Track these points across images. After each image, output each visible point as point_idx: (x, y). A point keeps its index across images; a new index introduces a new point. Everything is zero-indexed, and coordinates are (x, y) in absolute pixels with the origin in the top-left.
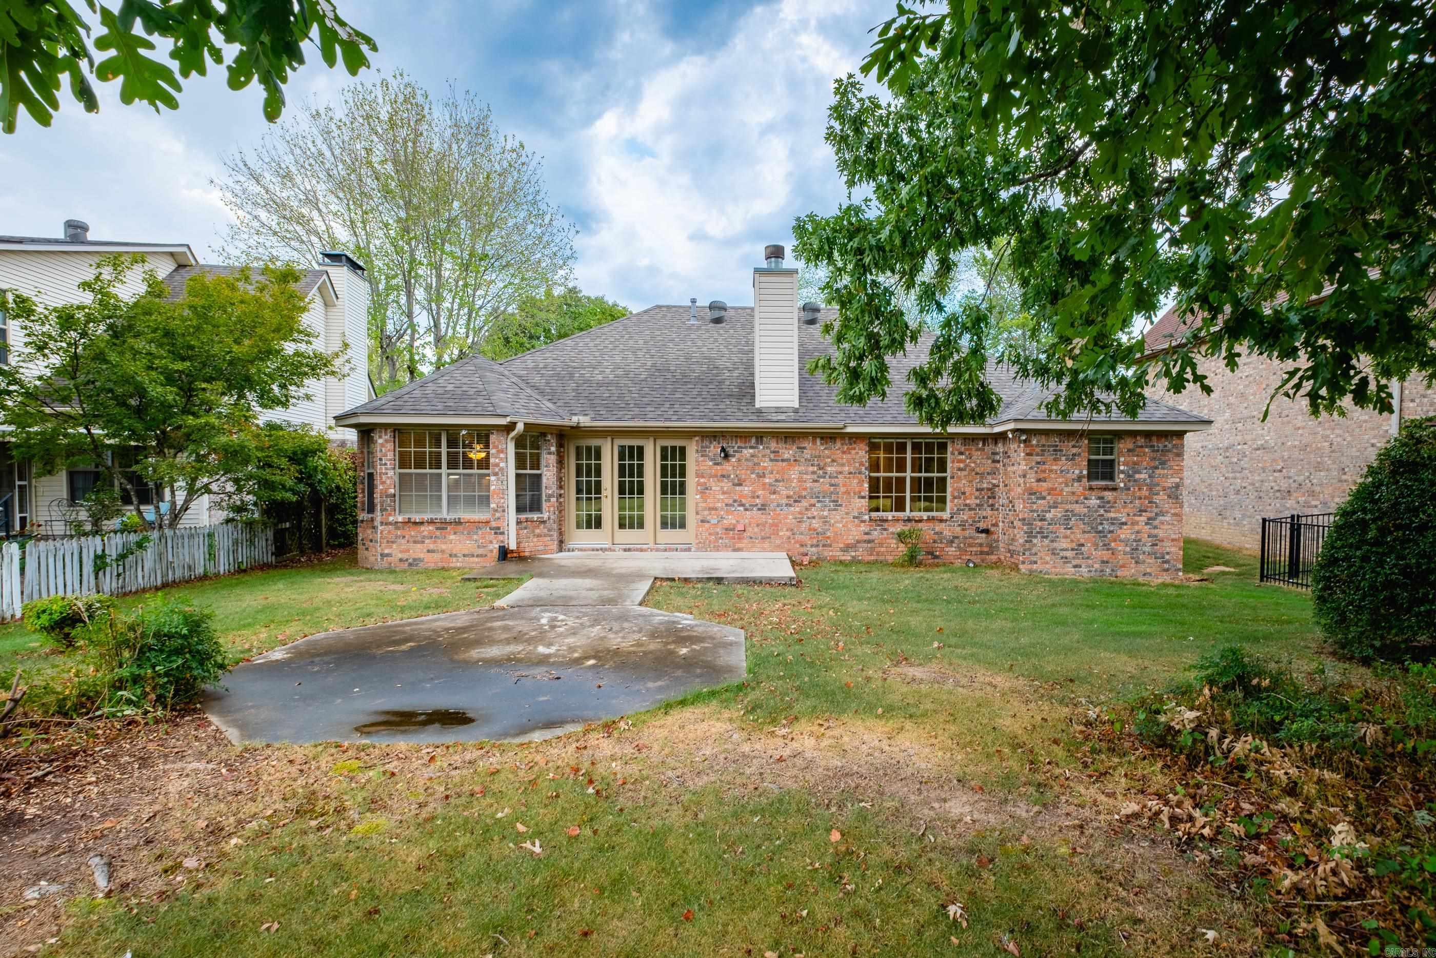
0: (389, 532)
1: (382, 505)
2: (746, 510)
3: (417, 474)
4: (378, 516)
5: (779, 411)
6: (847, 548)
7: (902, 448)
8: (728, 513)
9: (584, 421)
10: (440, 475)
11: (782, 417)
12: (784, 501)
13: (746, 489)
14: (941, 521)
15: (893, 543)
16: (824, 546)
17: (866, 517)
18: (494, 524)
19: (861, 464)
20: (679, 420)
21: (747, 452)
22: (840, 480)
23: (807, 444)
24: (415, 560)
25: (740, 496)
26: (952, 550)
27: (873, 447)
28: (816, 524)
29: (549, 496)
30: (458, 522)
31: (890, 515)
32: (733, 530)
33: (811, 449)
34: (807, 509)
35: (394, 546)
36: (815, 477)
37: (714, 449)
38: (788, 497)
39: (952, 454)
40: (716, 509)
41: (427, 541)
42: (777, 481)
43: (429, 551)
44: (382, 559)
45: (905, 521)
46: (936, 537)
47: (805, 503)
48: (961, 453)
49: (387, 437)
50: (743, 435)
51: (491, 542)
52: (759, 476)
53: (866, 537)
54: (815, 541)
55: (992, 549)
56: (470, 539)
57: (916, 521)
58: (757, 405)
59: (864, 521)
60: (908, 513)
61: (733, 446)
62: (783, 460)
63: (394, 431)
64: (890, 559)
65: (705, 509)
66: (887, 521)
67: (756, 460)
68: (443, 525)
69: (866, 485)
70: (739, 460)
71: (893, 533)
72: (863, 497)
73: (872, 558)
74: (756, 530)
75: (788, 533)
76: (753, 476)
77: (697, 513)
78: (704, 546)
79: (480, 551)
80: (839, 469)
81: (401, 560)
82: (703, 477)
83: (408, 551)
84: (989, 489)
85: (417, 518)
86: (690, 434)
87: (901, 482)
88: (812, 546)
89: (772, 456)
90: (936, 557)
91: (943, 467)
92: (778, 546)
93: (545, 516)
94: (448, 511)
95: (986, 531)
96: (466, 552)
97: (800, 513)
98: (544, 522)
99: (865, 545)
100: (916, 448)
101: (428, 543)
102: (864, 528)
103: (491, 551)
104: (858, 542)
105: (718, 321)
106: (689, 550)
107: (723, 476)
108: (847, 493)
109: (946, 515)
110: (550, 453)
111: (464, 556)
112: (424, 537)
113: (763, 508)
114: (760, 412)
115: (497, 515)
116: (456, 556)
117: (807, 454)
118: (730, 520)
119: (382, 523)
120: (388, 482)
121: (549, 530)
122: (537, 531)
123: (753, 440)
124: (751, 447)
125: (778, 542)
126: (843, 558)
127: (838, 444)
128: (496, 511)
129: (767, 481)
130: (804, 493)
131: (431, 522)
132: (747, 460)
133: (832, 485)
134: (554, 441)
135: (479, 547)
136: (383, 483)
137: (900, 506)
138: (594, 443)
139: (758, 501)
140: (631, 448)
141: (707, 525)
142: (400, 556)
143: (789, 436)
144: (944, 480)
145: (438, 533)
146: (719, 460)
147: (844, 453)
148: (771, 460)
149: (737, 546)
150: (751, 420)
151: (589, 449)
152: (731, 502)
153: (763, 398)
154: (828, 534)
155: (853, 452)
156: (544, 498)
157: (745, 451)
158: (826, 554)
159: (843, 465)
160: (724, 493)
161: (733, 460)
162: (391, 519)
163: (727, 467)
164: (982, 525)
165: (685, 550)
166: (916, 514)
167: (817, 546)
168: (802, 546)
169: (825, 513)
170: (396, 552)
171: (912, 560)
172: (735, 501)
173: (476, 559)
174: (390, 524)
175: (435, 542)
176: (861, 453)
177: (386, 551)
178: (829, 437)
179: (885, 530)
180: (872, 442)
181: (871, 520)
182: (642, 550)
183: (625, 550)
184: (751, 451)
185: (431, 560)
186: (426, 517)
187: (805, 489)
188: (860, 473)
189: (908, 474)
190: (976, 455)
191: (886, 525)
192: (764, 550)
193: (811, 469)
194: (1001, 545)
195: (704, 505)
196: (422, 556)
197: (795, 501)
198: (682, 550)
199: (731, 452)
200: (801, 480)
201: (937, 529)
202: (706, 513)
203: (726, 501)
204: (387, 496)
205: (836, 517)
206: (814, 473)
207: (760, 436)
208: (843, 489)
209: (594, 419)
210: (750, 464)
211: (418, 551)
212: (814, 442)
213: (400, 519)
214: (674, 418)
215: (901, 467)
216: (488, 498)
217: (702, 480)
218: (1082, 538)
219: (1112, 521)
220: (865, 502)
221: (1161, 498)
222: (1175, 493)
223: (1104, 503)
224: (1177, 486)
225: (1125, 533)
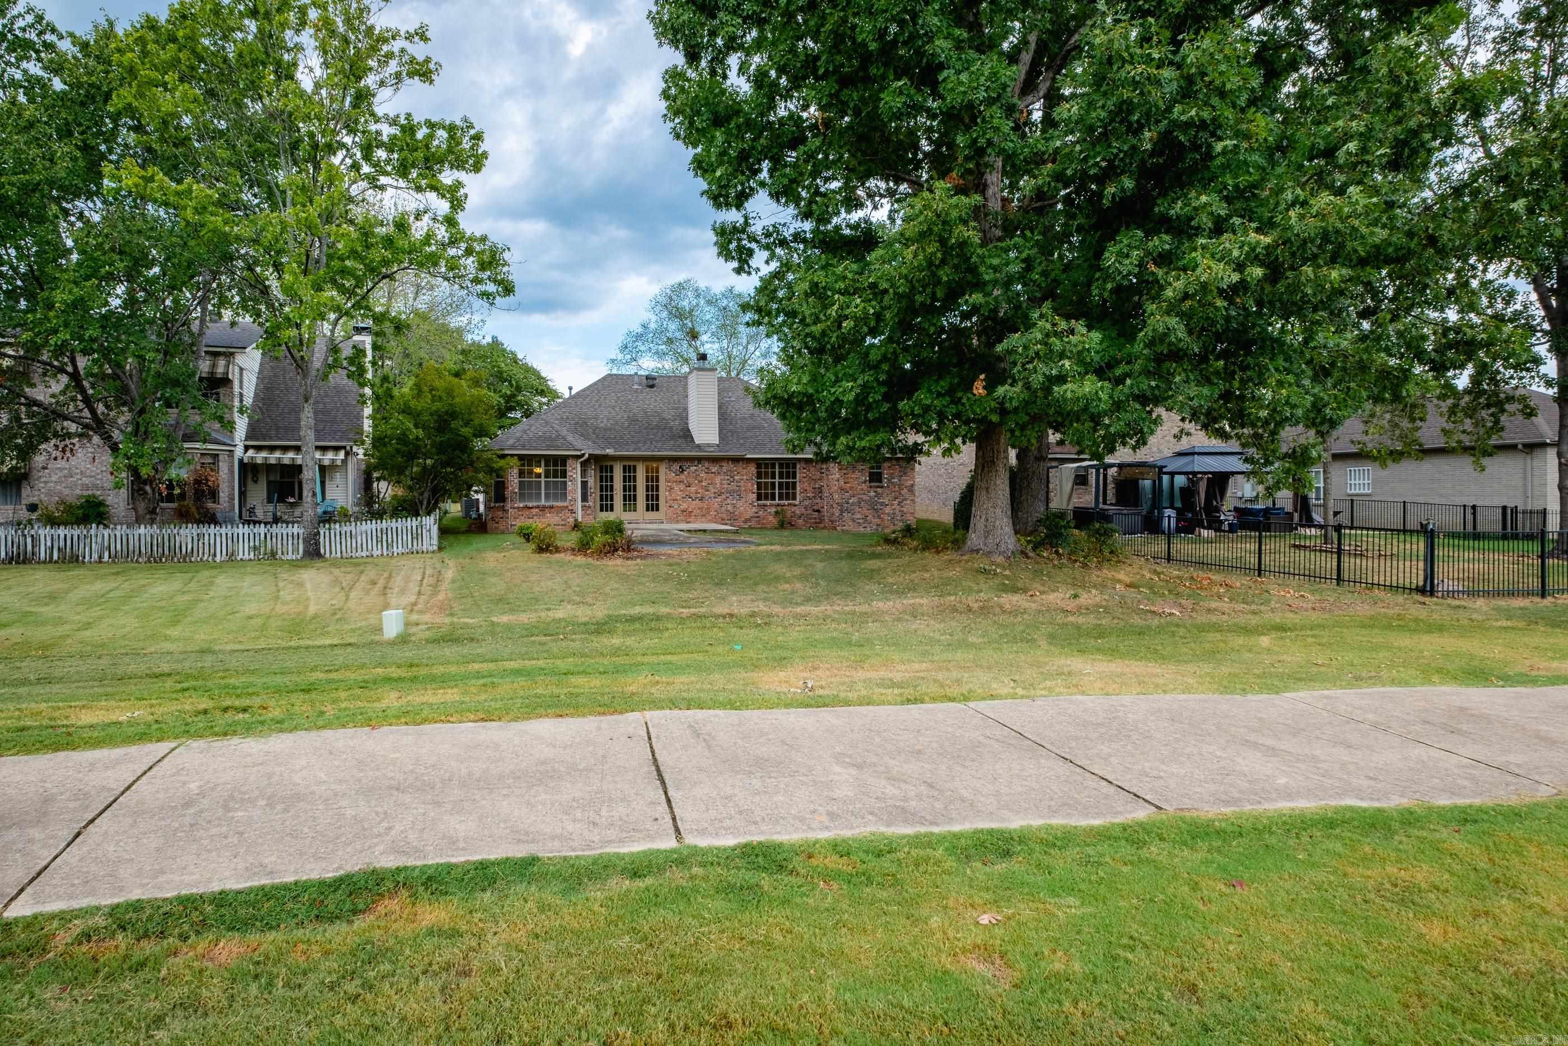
0: (515, 513)
1: (511, 498)
2: (693, 500)
3: (528, 481)
4: (508, 504)
5: (709, 445)
6: (746, 521)
7: (773, 466)
8: (683, 502)
9: (608, 452)
10: (541, 481)
11: (710, 449)
12: (713, 495)
13: (693, 489)
14: (794, 505)
15: (771, 518)
16: (734, 520)
17: (756, 504)
18: (570, 508)
19: (753, 475)
20: (656, 451)
21: (693, 468)
22: (742, 484)
23: (724, 464)
25: (690, 493)
26: (801, 521)
27: (759, 466)
28: (730, 508)
29: (591, 493)
30: (551, 507)
31: (768, 503)
32: (686, 511)
33: (726, 466)
34: (725, 500)
35: (518, 520)
36: (729, 482)
37: (676, 467)
38: (715, 493)
39: (799, 469)
40: (676, 500)
41: (535, 517)
42: (709, 484)
44: (511, 527)
45: (776, 506)
46: (793, 514)
47: (723, 497)
48: (804, 469)
50: (691, 459)
51: (568, 518)
52: (699, 482)
53: (756, 515)
54: (729, 517)
55: (821, 521)
56: (556, 516)
57: (782, 506)
58: (694, 443)
59: (754, 506)
60: (777, 501)
61: (686, 464)
62: (712, 473)
63: (518, 458)
64: (770, 526)
65: (670, 500)
66: (766, 505)
67: (698, 473)
68: (543, 509)
69: (755, 486)
70: (689, 473)
71: (770, 512)
72: (754, 493)
73: (760, 526)
74: (698, 511)
75: (715, 513)
76: (696, 482)
77: (666, 503)
78: (669, 521)
79: (562, 523)
80: (741, 478)
82: (669, 482)
84: (819, 488)
85: (529, 505)
86: (661, 459)
87: (773, 484)
88: (728, 520)
89: (706, 471)
90: (793, 525)
91: (794, 477)
92: (710, 520)
93: (590, 504)
94: (545, 501)
95: (818, 511)
96: (554, 523)
97: (721, 502)
98: (590, 507)
99: (756, 519)
100: (781, 466)
101: (536, 519)
102: (754, 510)
103: (568, 523)
104: (752, 517)
105: (652, 386)
106: (662, 522)
107: (680, 482)
108: (746, 490)
109: (797, 502)
110: (592, 470)
111: (554, 525)
112: (533, 515)
113: (701, 499)
114: (699, 446)
115: (572, 503)
117: (724, 469)
118: (684, 506)
119: (511, 508)
120: (514, 485)
121: (592, 512)
122: (588, 512)
123: (696, 462)
124: (695, 466)
125: (710, 518)
126: (744, 526)
127: (741, 464)
128: (570, 501)
129: (704, 484)
130: (723, 491)
131: (536, 507)
132: (693, 473)
133: (738, 486)
134: (593, 463)
135: (561, 520)
136: (512, 486)
137: (773, 499)
138: (609, 463)
139: (699, 495)
140: (630, 467)
141: (671, 509)
143: (715, 460)
144: (794, 484)
145: (540, 513)
146: (678, 473)
147: (743, 469)
148: (706, 473)
149: (688, 520)
150: (693, 451)
151: (606, 467)
152: (684, 496)
153: (696, 439)
154: (737, 513)
155: (749, 468)
156: (589, 494)
159: (743, 476)
160: (681, 491)
161: (686, 473)
162: (516, 505)
163: (683, 477)
164: (816, 508)
165: (660, 523)
166: (782, 502)
167: (731, 520)
168: (722, 520)
169: (735, 502)
170: (518, 523)
171: (782, 525)
172: (687, 495)
173: (561, 527)
175: (539, 518)
176: (752, 469)
177: (513, 523)
178: (736, 460)
179: (766, 510)
180: (759, 463)
181: (758, 505)
182: (636, 523)
184: (695, 468)
186: (535, 504)
187: (724, 489)
188: (752, 480)
189: (777, 480)
190: (812, 469)
191: (766, 508)
192: (702, 522)
193: (727, 477)
194: (826, 518)
195: (670, 498)
197: (719, 495)
198: (657, 523)
199: (684, 468)
200: (721, 484)
201: (793, 510)
202: (671, 502)
203: (682, 496)
204: (514, 493)
205: (740, 503)
206: (728, 479)
207: (700, 460)
208: (744, 489)
209: (612, 451)
210: (695, 475)
212: (728, 463)
213: (520, 506)
214: (654, 449)
215: (774, 477)
216: (566, 494)
217: (668, 484)
218: (867, 512)
219: (882, 504)
220: (755, 496)
221: (905, 491)
222: (911, 489)
223: (877, 495)
224: (912, 485)
225: (887, 510)
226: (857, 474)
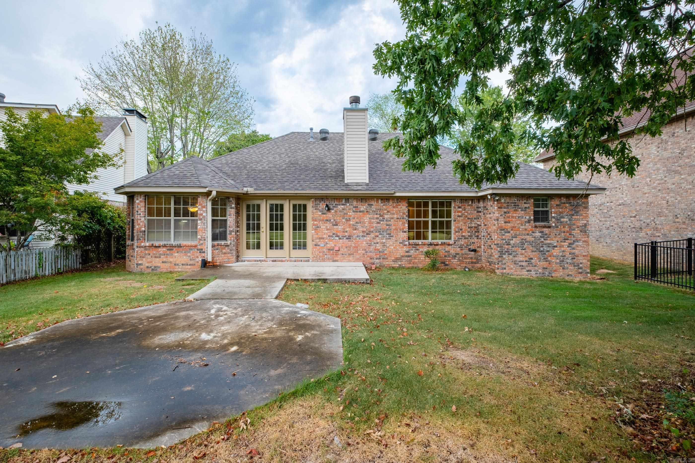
0: (141, 252)
1: (138, 237)
2: (340, 239)
3: (157, 220)
4: (136, 243)
5: (357, 184)
6: (396, 260)
7: (426, 205)
8: (330, 240)
9: (250, 190)
10: (170, 220)
11: (360, 188)
12: (361, 234)
13: (340, 228)
14: (449, 245)
15: (422, 257)
16: (383, 259)
17: (407, 243)
18: (199, 247)
19: (404, 214)
20: (302, 190)
21: (340, 207)
22: (392, 221)
23: (373, 203)
24: (155, 267)
25: (337, 231)
26: (455, 261)
27: (410, 204)
28: (379, 246)
29: (231, 232)
30: (180, 246)
31: (420, 242)
32: (333, 250)
33: (376, 205)
34: (374, 239)
35: (144, 259)
36: (378, 221)
37: (322, 205)
38: (363, 232)
39: (455, 208)
40: (323, 238)
41: (162, 257)
42: (357, 223)
43: (163, 262)
44: (137, 267)
45: (428, 245)
46: (446, 254)
47: (372, 235)
48: (459, 207)
49: (141, 199)
50: (338, 198)
51: (198, 257)
52: (347, 220)
53: (407, 254)
54: (378, 256)
55: (478, 260)
56: (186, 255)
57: (435, 245)
58: (346, 182)
59: (405, 245)
60: (430, 240)
61: (332, 204)
62: (360, 212)
63: (145, 196)
64: (421, 266)
65: (317, 238)
66: (418, 245)
67: (345, 211)
68: (171, 248)
69: (407, 225)
70: (336, 212)
71: (422, 252)
72: (405, 232)
73: (411, 265)
74: (346, 250)
75: (364, 252)
76: (344, 220)
77: (313, 241)
78: (317, 259)
79: (191, 262)
80: (391, 216)
81: (147, 267)
82: (316, 221)
83: (151, 262)
84: (475, 227)
85: (157, 244)
86: (308, 197)
87: (426, 223)
88: (377, 259)
89: (354, 209)
90: (447, 265)
91: (449, 215)
92: (358, 259)
93: (229, 242)
94: (174, 240)
95: (475, 251)
96: (184, 263)
97: (370, 241)
98: (228, 246)
99: (407, 258)
100: (434, 204)
101: (163, 258)
102: (405, 249)
103: (198, 262)
104: (403, 256)
105: (324, 139)
106: (308, 261)
107: (327, 220)
108: (396, 229)
109: (451, 242)
110: (231, 208)
111: (183, 265)
112: (160, 254)
113: (349, 238)
114: (347, 185)
115: (201, 242)
116: (178, 265)
117: (374, 208)
118: (331, 244)
119: (137, 247)
120: (141, 224)
121: (231, 250)
122: (224, 251)
123: (344, 201)
124: (343, 205)
125: (358, 257)
126: (394, 265)
127: (391, 202)
128: (201, 240)
129: (351, 223)
130: (372, 230)
131: (165, 246)
132: (340, 211)
133: (387, 225)
134: (234, 202)
135: (191, 260)
136: (139, 224)
137: (426, 238)
138: (256, 202)
139: (346, 234)
140: (277, 205)
141: (318, 247)
142: (147, 265)
143: (363, 198)
144: (450, 222)
145: (168, 252)
146: (325, 212)
147: (394, 207)
148: (354, 212)
149: (335, 259)
150: (342, 190)
151: (254, 205)
152: (331, 234)
153: (349, 178)
154: (386, 252)
155: (399, 207)
156: (228, 232)
157: (339, 207)
158: (384, 263)
159: (393, 214)
160: (327, 230)
161: (333, 211)
162: (142, 244)
163: (329, 215)
164: (472, 247)
165: (306, 261)
166: (435, 241)
167: (380, 259)
168: (371, 259)
169: (384, 241)
170: (145, 263)
171: (433, 267)
172: (334, 234)
173: (189, 267)
174: (142, 247)
175: (167, 257)
176: (403, 208)
177: (140, 262)
178: (386, 199)
179: (418, 250)
180: (409, 201)
181: (409, 244)
182: (282, 261)
183: (273, 261)
184: (343, 206)
185: (165, 267)
186: (162, 243)
187: (373, 227)
188: (403, 218)
189: (430, 219)
190: (468, 208)
191: (418, 247)
192: (350, 261)
193: (376, 216)
194: (483, 258)
195: (316, 236)
196: (159, 265)
197: (367, 234)
198: (304, 261)
199: (331, 207)
200: (370, 223)
201: (447, 249)
202: (318, 240)
203: (329, 234)
204: (140, 232)
205: (390, 243)
206: (377, 218)
207: (347, 198)
208: (394, 227)
209: (256, 189)
210: (342, 214)
211: (157, 262)
212: (377, 202)
213: (147, 244)
214: (300, 188)
215: (426, 215)
216: (196, 232)
217: (315, 223)
218: (531, 255)
219: (549, 245)
220: (406, 235)
221: (576, 232)
222: (584, 229)
223: (544, 235)
224: (585, 225)
225: (556, 252)
226: (520, 213)
